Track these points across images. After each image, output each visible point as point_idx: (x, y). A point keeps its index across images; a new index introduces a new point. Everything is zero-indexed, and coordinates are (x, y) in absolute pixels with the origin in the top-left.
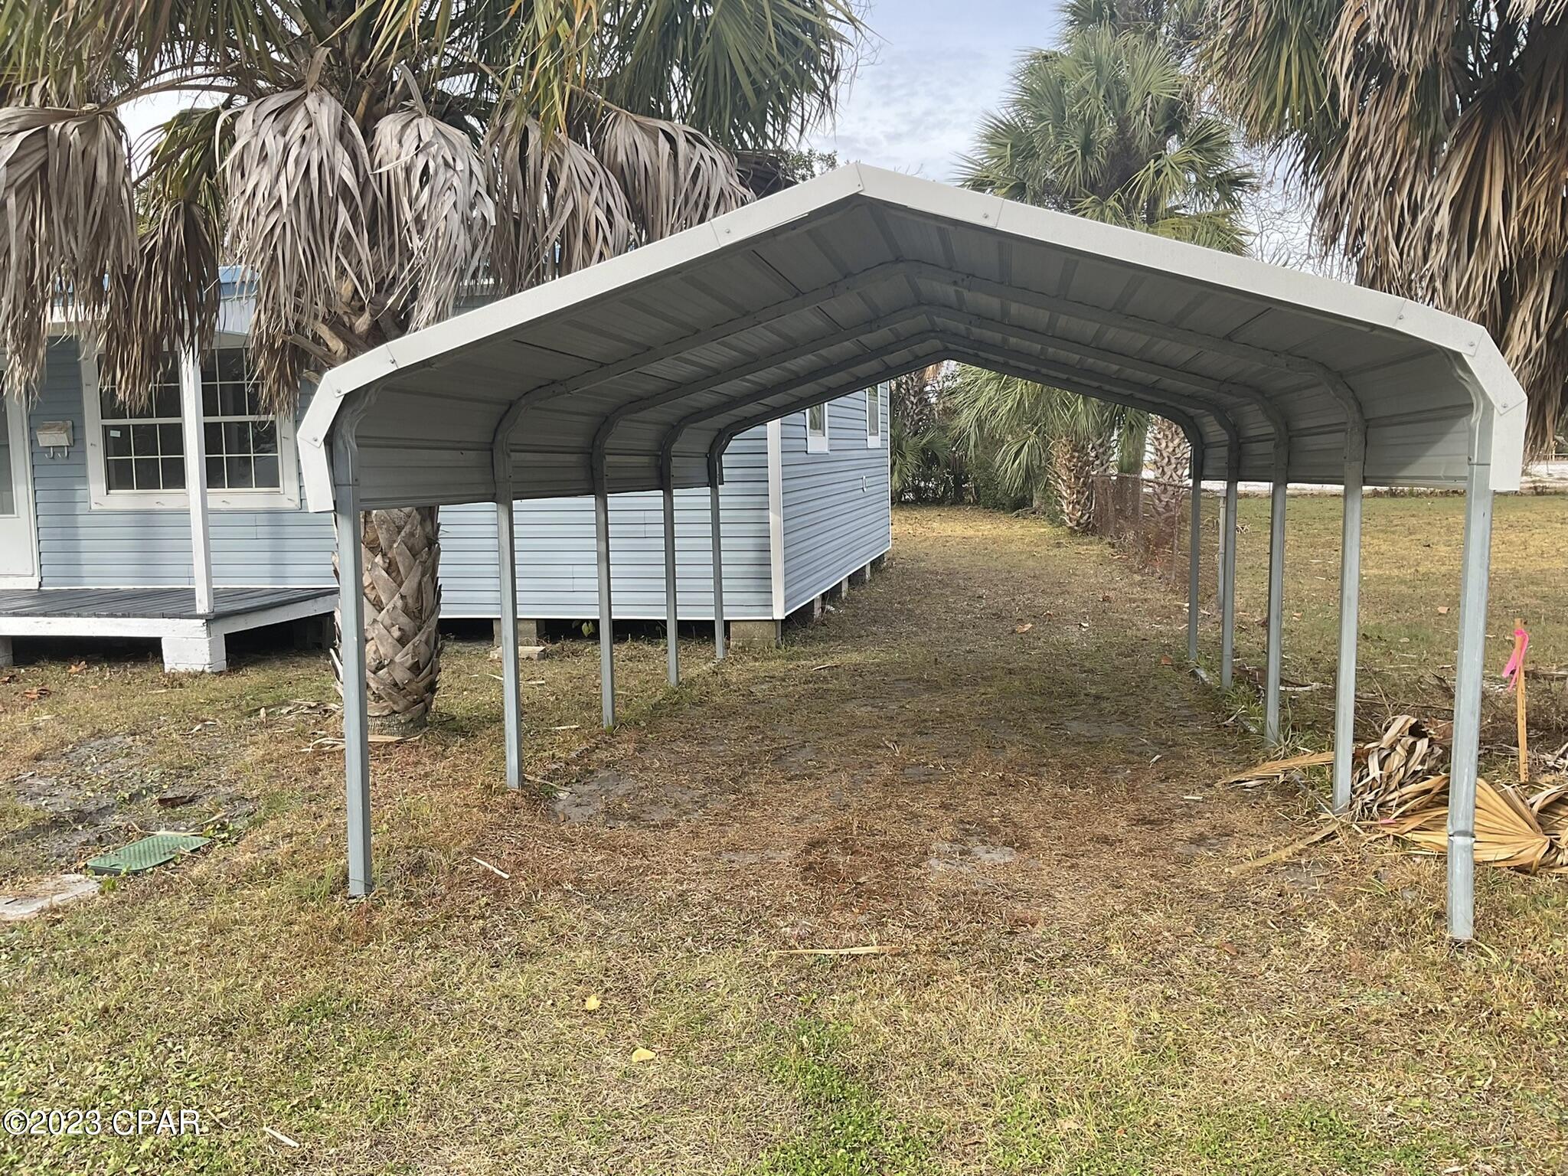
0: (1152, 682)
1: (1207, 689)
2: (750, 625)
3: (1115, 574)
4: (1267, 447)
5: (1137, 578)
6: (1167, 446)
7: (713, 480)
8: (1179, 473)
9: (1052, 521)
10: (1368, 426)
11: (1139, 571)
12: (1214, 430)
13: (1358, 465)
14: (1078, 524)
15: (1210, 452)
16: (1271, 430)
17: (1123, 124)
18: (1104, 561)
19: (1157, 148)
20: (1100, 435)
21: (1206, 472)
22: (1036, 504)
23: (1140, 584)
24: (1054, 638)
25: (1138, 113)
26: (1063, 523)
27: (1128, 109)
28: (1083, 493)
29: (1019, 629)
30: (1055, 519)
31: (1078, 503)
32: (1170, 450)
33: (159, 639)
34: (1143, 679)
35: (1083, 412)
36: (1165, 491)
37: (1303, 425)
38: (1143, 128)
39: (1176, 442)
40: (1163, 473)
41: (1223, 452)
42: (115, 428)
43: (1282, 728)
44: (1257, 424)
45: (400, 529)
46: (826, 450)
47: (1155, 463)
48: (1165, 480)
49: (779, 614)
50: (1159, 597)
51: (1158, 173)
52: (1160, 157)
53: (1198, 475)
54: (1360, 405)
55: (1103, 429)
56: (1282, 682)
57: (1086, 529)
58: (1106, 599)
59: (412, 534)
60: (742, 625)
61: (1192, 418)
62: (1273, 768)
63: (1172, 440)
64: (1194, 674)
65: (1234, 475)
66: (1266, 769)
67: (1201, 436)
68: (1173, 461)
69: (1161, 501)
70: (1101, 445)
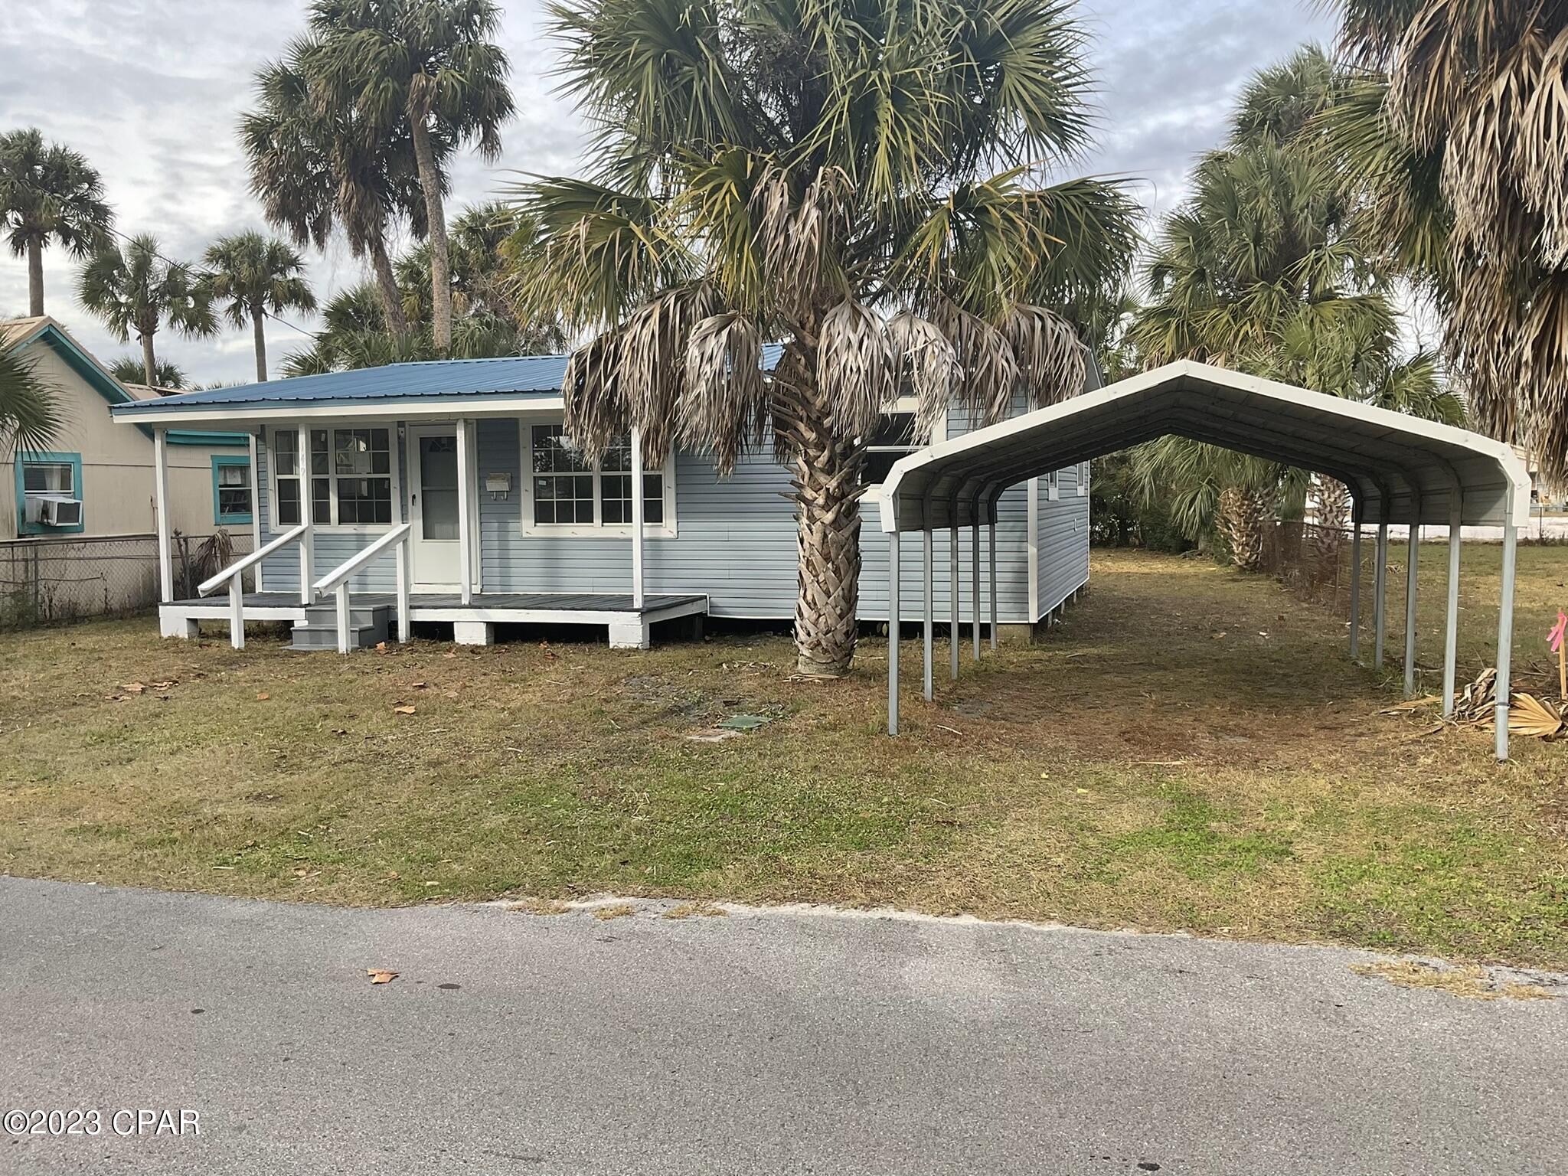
0: (1324, 668)
1: (1364, 670)
2: (1010, 627)
3: (1286, 602)
4: (1406, 501)
5: (1305, 605)
6: (1329, 497)
7: (992, 521)
8: (1340, 519)
9: (1220, 562)
10: (1463, 491)
11: (1305, 601)
12: (1371, 489)
13: (1458, 514)
14: (1247, 563)
15: (1368, 503)
16: (1408, 490)
17: (1288, 220)
18: (1274, 593)
19: (1319, 241)
20: (1265, 486)
21: (1365, 518)
22: (1201, 546)
23: (1308, 609)
24: (1246, 642)
25: (1302, 210)
26: (1231, 562)
27: (1293, 207)
28: (1252, 536)
29: (1215, 635)
30: (1223, 560)
31: (1247, 545)
32: (1332, 500)
33: (607, 626)
34: (1320, 665)
35: (1251, 467)
36: (1327, 535)
37: (1430, 488)
38: (1307, 226)
39: (1338, 492)
40: (1326, 519)
41: (1378, 504)
42: (542, 478)
43: (1416, 685)
44: (1400, 487)
45: (843, 547)
46: (1057, 498)
47: (1319, 511)
48: (1328, 524)
49: (1034, 619)
50: (1322, 618)
51: (1318, 260)
52: (1320, 247)
53: (1358, 519)
54: (1459, 480)
55: (1269, 483)
56: (1416, 665)
57: (1253, 568)
58: (1281, 618)
59: (848, 551)
60: (1005, 627)
61: (1354, 479)
62: (1410, 706)
63: (1334, 492)
64: (1355, 664)
65: (1384, 520)
66: (1403, 706)
67: (1361, 492)
68: (1334, 509)
69: (1323, 542)
70: (1268, 495)
